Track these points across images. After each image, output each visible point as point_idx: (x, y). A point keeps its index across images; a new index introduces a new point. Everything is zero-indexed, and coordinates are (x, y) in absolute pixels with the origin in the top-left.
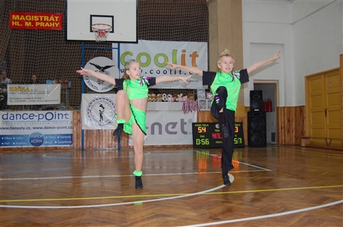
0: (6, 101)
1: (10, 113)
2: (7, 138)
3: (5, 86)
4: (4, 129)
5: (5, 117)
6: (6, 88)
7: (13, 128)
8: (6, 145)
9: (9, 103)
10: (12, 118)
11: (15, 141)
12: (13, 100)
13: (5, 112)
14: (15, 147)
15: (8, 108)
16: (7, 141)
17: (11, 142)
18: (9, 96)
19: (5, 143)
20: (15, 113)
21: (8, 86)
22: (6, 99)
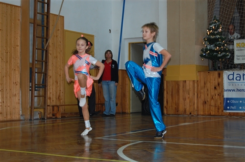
0: (233, 59)
1: (236, 72)
2: (233, 102)
3: (231, 42)
4: (230, 90)
5: (231, 77)
6: (233, 45)
7: (240, 90)
8: (232, 110)
9: (236, 62)
10: (238, 78)
11: (242, 105)
12: (241, 58)
13: (231, 72)
14: (242, 112)
15: (235, 68)
16: (233, 105)
17: (238, 106)
18: (236, 53)
19: (231, 107)
20: (241, 72)
21: (235, 42)
22: (233, 57)
